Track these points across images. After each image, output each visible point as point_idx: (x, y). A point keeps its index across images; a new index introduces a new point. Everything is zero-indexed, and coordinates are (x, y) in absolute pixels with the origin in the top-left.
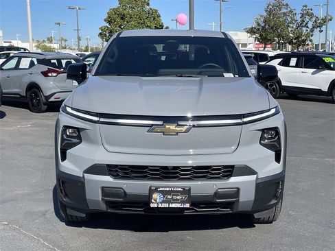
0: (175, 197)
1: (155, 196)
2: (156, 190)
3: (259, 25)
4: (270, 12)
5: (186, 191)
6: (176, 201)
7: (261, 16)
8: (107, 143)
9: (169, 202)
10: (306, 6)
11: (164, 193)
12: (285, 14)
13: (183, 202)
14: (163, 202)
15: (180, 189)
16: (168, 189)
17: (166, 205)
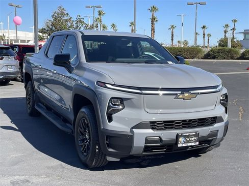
0: (191, 139)
1: (181, 139)
2: (182, 136)
3: (48, 27)
4: (55, 19)
5: (197, 135)
6: (191, 141)
7: (50, 21)
8: (147, 108)
9: (188, 142)
10: (80, 16)
11: (186, 137)
12: (66, 21)
13: (195, 142)
14: (185, 143)
15: (194, 134)
16: (187, 134)
17: (186, 145)
